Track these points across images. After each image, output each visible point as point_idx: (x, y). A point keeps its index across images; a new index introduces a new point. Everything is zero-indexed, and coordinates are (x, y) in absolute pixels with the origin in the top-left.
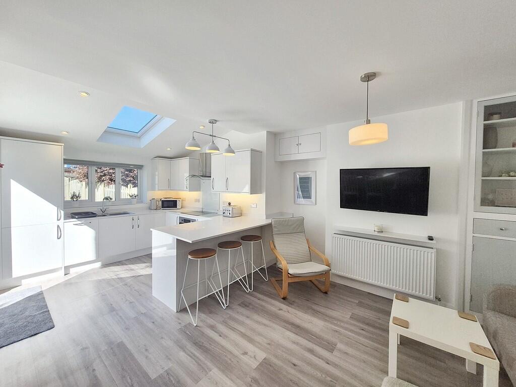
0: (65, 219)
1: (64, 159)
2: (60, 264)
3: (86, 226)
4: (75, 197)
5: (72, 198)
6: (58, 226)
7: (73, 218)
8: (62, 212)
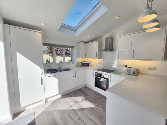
0: (45, 74)
1: (43, 43)
2: (43, 98)
3: (54, 77)
4: (48, 61)
5: (47, 62)
6: (41, 78)
7: (48, 73)
8: (43, 70)
